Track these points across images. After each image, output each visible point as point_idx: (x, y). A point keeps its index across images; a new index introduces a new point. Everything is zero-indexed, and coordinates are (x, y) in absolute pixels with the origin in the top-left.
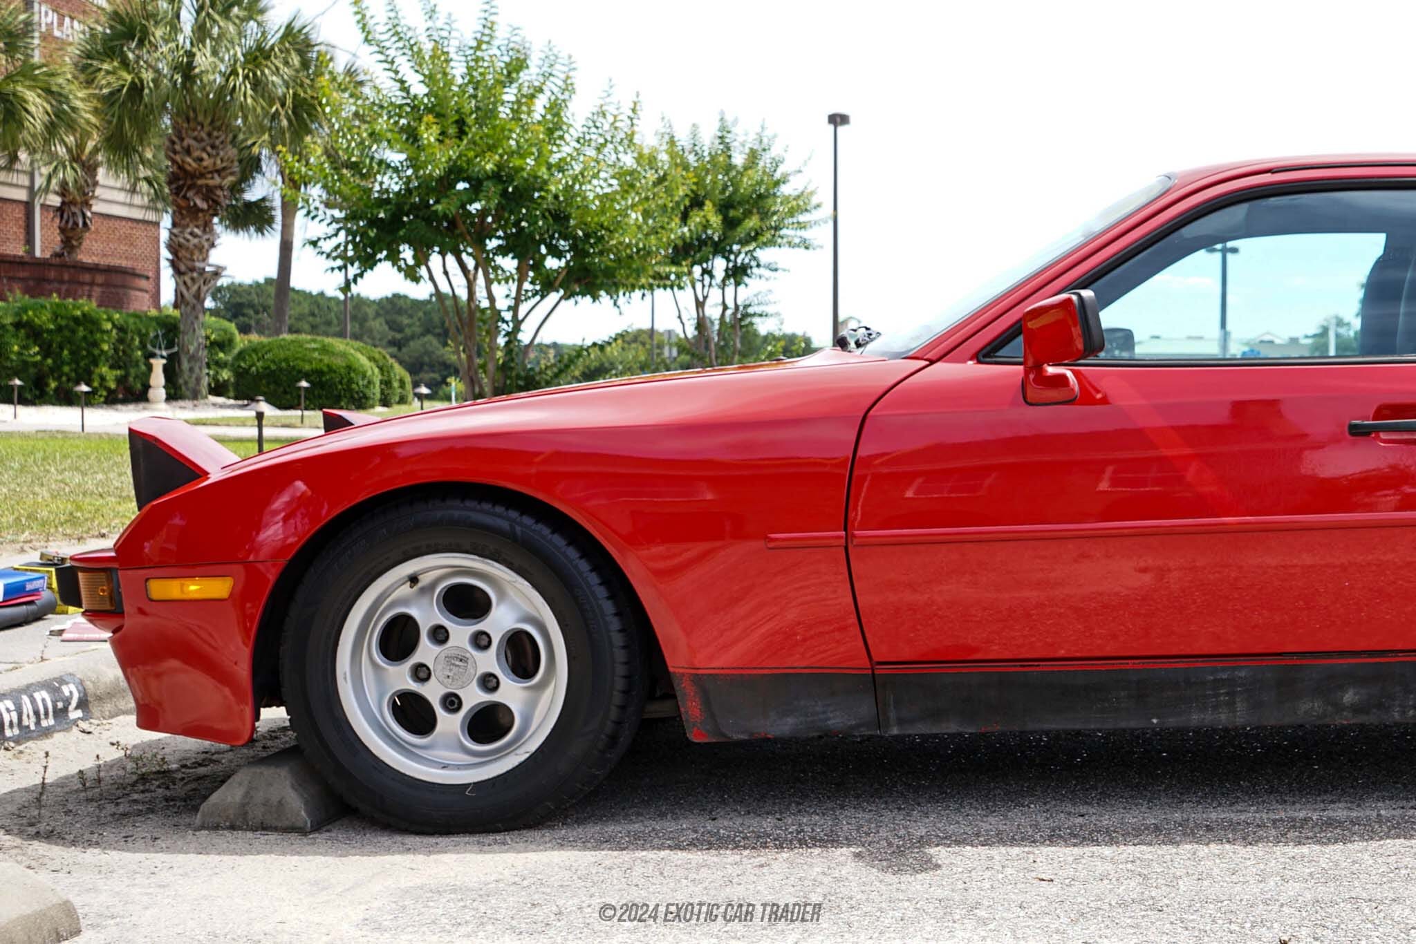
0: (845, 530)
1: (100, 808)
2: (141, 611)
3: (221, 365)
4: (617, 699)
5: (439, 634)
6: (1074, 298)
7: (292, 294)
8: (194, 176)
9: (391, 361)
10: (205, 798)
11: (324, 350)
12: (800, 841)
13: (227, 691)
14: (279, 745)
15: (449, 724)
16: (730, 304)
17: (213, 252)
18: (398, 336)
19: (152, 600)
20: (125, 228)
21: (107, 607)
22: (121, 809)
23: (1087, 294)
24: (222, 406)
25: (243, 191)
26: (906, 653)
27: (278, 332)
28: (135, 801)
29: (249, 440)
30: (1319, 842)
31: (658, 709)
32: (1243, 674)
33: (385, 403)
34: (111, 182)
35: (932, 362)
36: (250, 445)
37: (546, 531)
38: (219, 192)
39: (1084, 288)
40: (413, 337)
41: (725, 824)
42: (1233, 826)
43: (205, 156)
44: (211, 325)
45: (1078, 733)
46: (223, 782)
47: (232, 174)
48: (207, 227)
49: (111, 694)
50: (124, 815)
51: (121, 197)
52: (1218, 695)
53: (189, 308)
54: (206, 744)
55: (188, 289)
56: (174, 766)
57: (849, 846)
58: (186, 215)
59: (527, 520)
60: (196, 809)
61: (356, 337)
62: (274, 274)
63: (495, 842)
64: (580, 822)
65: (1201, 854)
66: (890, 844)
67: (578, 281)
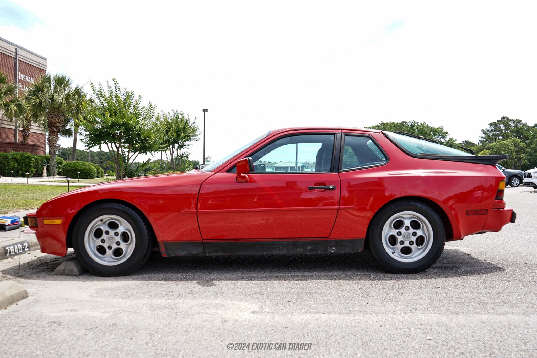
0: (197, 210)
1: (33, 270)
2: (42, 227)
3: (60, 168)
4: (146, 247)
5: (107, 233)
6: (247, 159)
7: (76, 151)
8: (54, 123)
9: (100, 167)
10: (55, 268)
11: (84, 164)
12: (186, 279)
13: (60, 244)
14: (72, 257)
15: (109, 252)
16: (179, 154)
17: (58, 142)
18: (102, 161)
19: (44, 224)
20: (38, 135)
21: (34, 225)
22: (37, 270)
23: (250, 158)
24: (60, 178)
25: (65, 127)
26: (210, 237)
27: (73, 160)
28: (40, 269)
29: (66, 186)
30: (301, 281)
31: (155, 249)
32: (285, 243)
33: (98, 177)
34: (34, 125)
35: (216, 173)
36: (66, 187)
37: (131, 210)
38: (60, 128)
39: (250, 157)
40: (105, 161)
41: (170, 276)
42: (282, 277)
43: (56, 119)
44: (57, 159)
45: (251, 256)
46: (59, 265)
47: (63, 123)
48: (57, 136)
49: (35, 245)
50: (38, 272)
51: (37, 128)
52: (279, 247)
53: (52, 155)
54: (56, 256)
55: (52, 150)
56: (49, 261)
57: (197, 280)
58: (52, 133)
59: (127, 208)
60: (53, 271)
61: (92, 161)
62: (72, 146)
63: (119, 279)
64: (138, 274)
65: (274, 283)
66: (206, 280)
67: (143, 149)
